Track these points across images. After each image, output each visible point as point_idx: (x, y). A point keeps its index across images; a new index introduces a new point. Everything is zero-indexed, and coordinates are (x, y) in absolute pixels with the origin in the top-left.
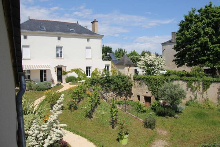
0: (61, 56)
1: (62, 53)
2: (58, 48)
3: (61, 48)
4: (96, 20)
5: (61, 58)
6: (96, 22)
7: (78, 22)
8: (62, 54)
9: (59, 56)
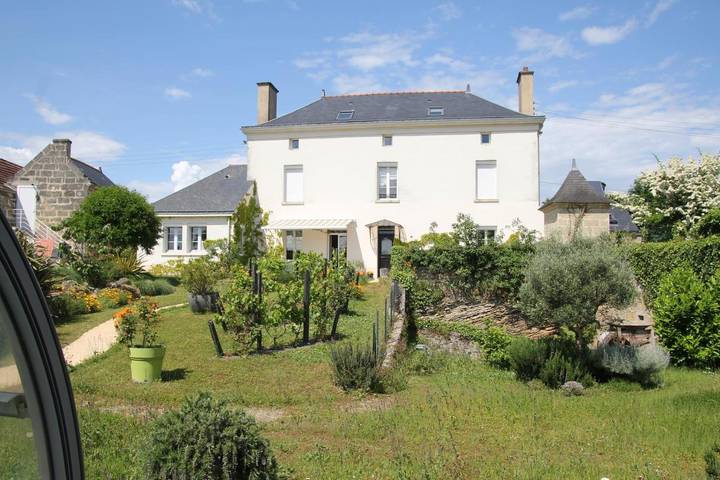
0: (393, 195)
1: (395, 185)
2: (383, 167)
3: (393, 167)
4: (530, 70)
5: (392, 199)
6: (527, 76)
7: (468, 86)
8: (395, 189)
9: (388, 193)
